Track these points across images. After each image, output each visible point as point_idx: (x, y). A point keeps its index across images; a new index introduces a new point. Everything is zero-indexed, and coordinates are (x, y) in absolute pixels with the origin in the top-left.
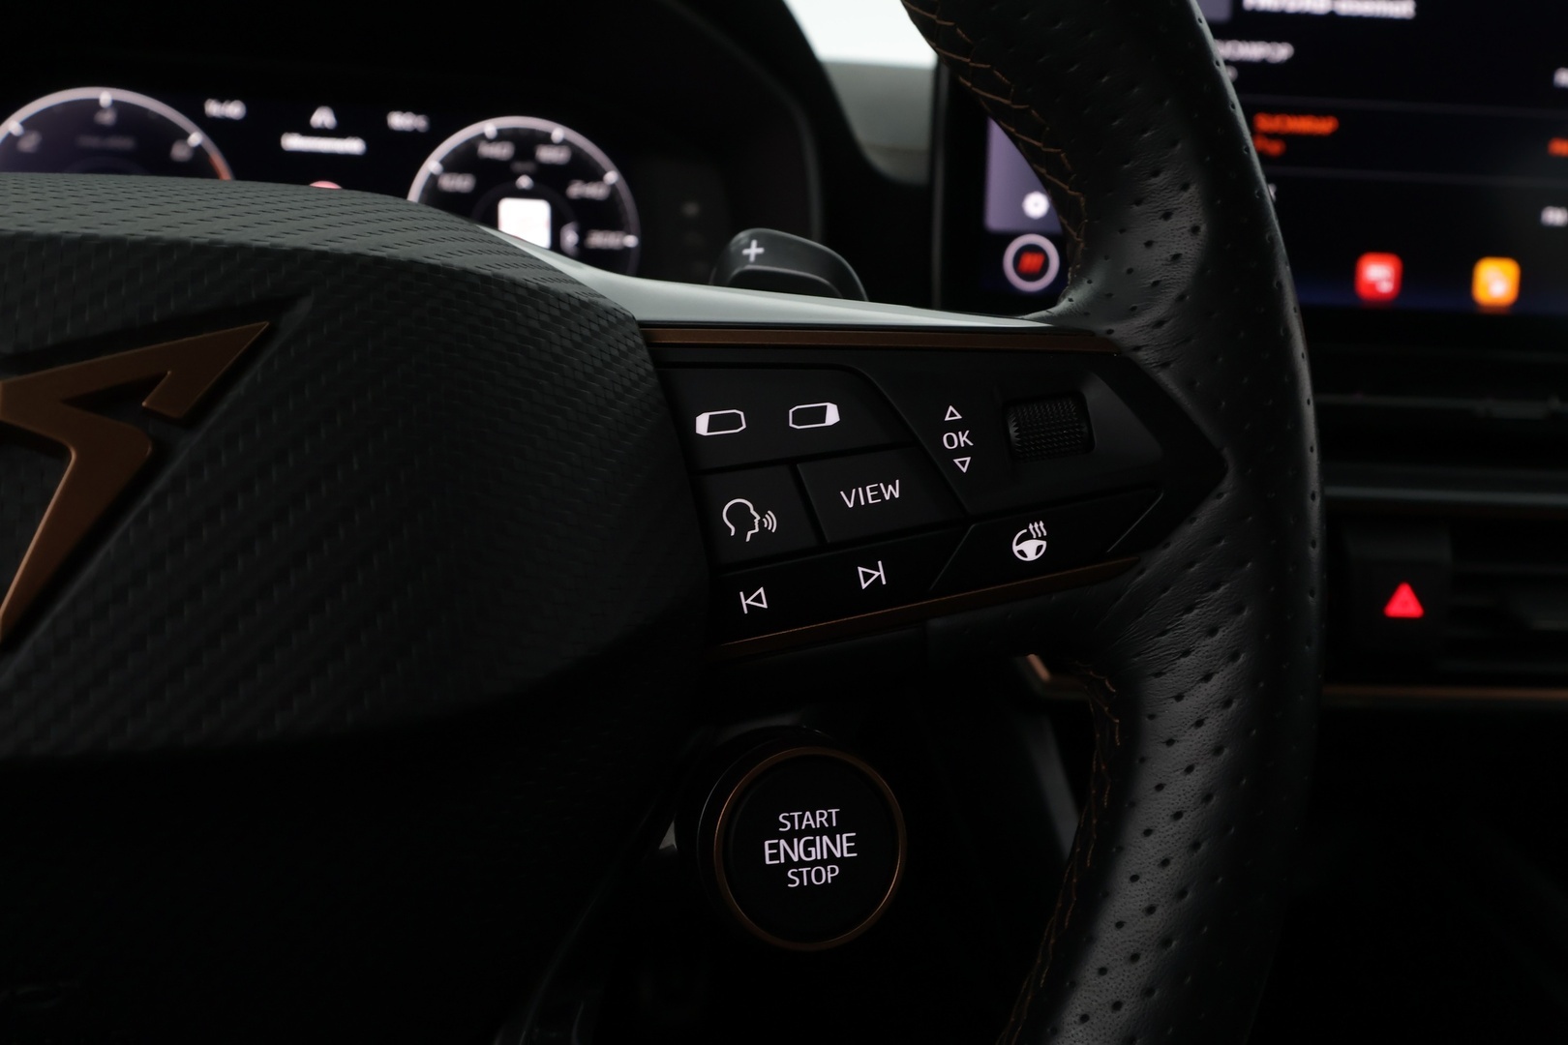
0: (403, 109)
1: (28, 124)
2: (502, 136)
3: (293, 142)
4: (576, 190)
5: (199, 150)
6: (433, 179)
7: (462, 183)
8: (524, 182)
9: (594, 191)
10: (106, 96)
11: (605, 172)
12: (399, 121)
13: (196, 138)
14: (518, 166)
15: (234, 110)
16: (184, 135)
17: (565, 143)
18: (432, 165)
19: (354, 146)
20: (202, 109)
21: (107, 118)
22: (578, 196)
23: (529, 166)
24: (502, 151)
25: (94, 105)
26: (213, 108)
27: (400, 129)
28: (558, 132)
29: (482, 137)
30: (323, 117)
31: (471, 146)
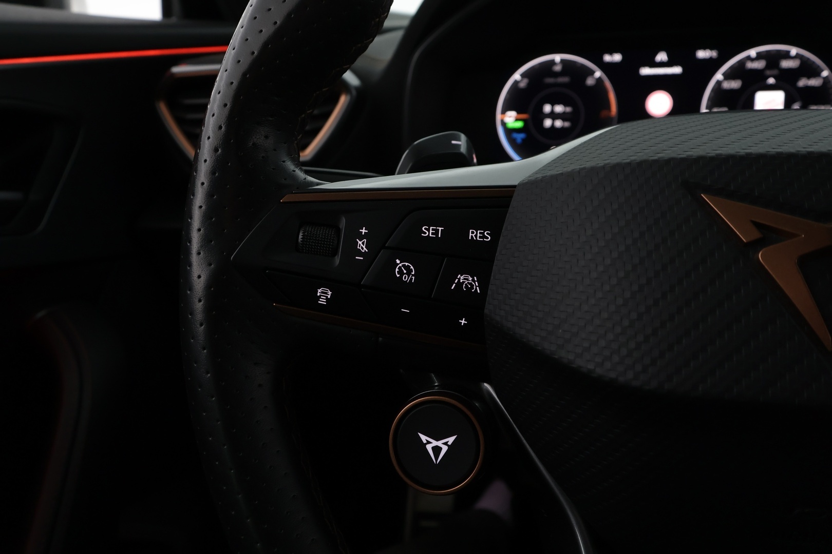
0: (704, 48)
1: (523, 75)
2: (760, 56)
3: (646, 71)
4: (802, 83)
5: (599, 80)
6: (719, 83)
7: (735, 84)
8: (771, 81)
9: (814, 82)
10: (558, 58)
11: (822, 71)
12: (702, 54)
13: (598, 74)
14: (768, 72)
15: (617, 57)
16: (592, 72)
17: (798, 56)
18: (719, 76)
19: (677, 70)
20: (602, 58)
21: (558, 68)
22: (804, 85)
23: (775, 72)
24: (759, 65)
25: (552, 62)
26: (607, 58)
27: (703, 58)
28: (794, 51)
29: (749, 58)
30: (662, 57)
31: (742, 63)
